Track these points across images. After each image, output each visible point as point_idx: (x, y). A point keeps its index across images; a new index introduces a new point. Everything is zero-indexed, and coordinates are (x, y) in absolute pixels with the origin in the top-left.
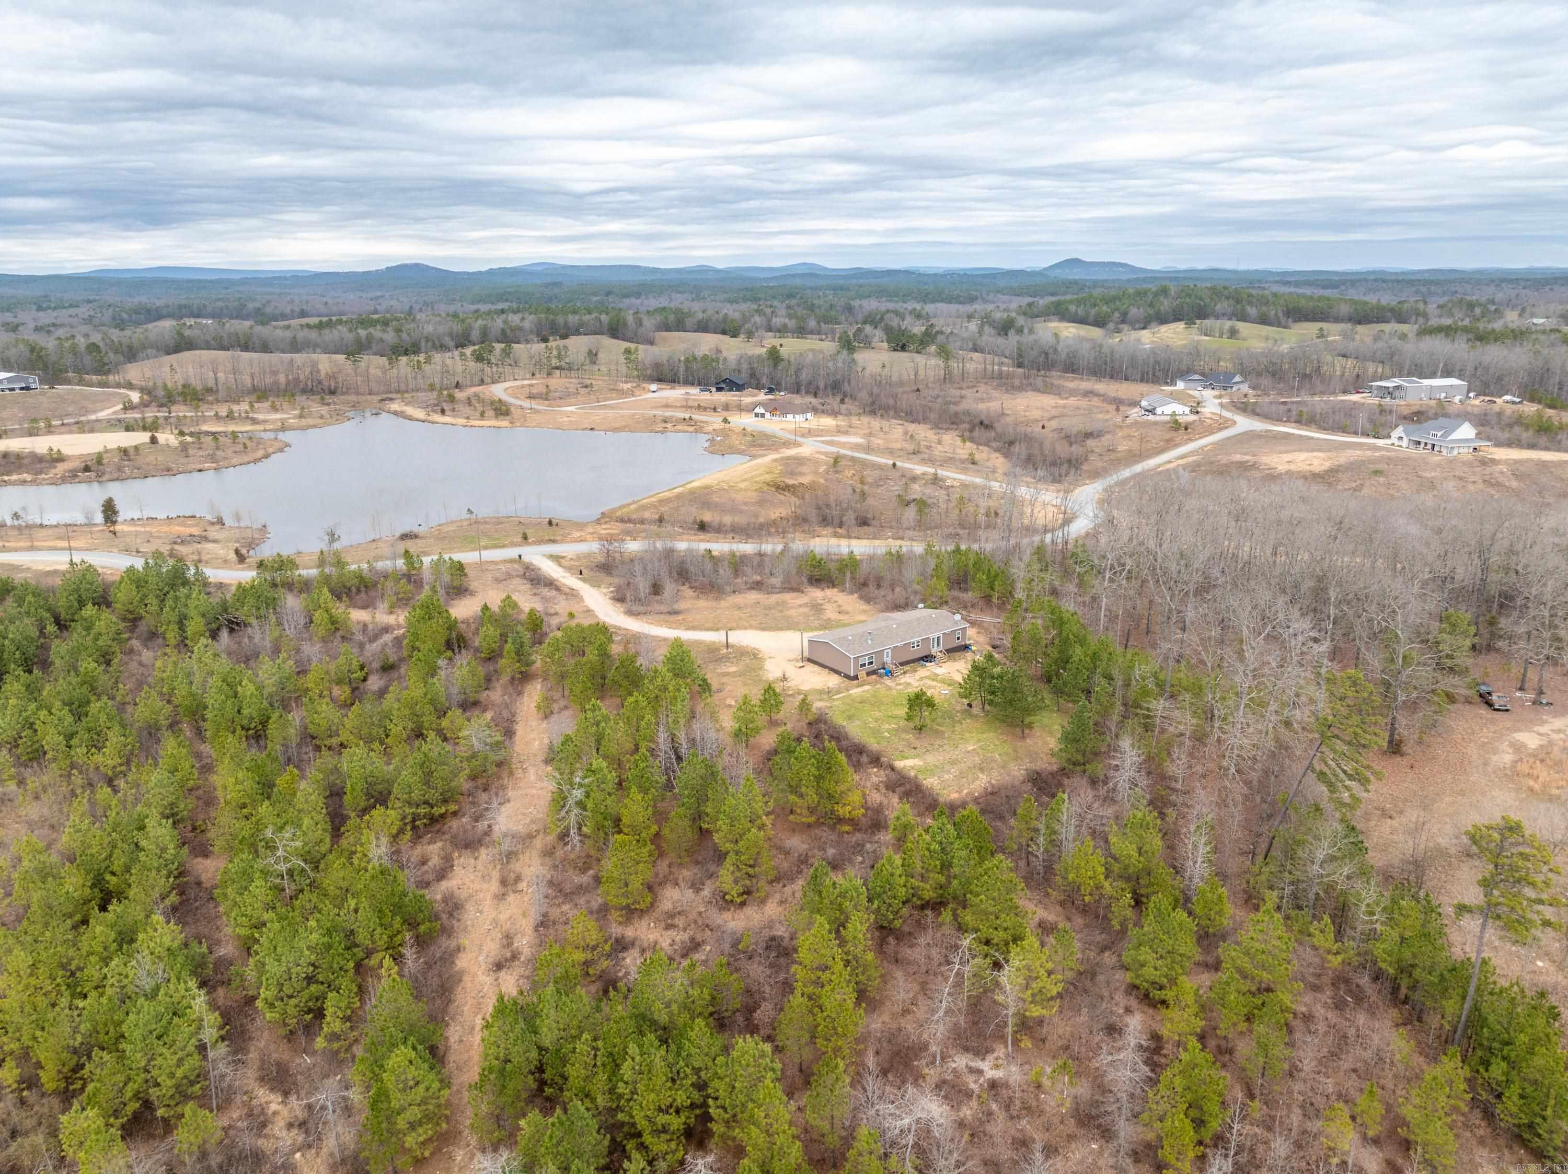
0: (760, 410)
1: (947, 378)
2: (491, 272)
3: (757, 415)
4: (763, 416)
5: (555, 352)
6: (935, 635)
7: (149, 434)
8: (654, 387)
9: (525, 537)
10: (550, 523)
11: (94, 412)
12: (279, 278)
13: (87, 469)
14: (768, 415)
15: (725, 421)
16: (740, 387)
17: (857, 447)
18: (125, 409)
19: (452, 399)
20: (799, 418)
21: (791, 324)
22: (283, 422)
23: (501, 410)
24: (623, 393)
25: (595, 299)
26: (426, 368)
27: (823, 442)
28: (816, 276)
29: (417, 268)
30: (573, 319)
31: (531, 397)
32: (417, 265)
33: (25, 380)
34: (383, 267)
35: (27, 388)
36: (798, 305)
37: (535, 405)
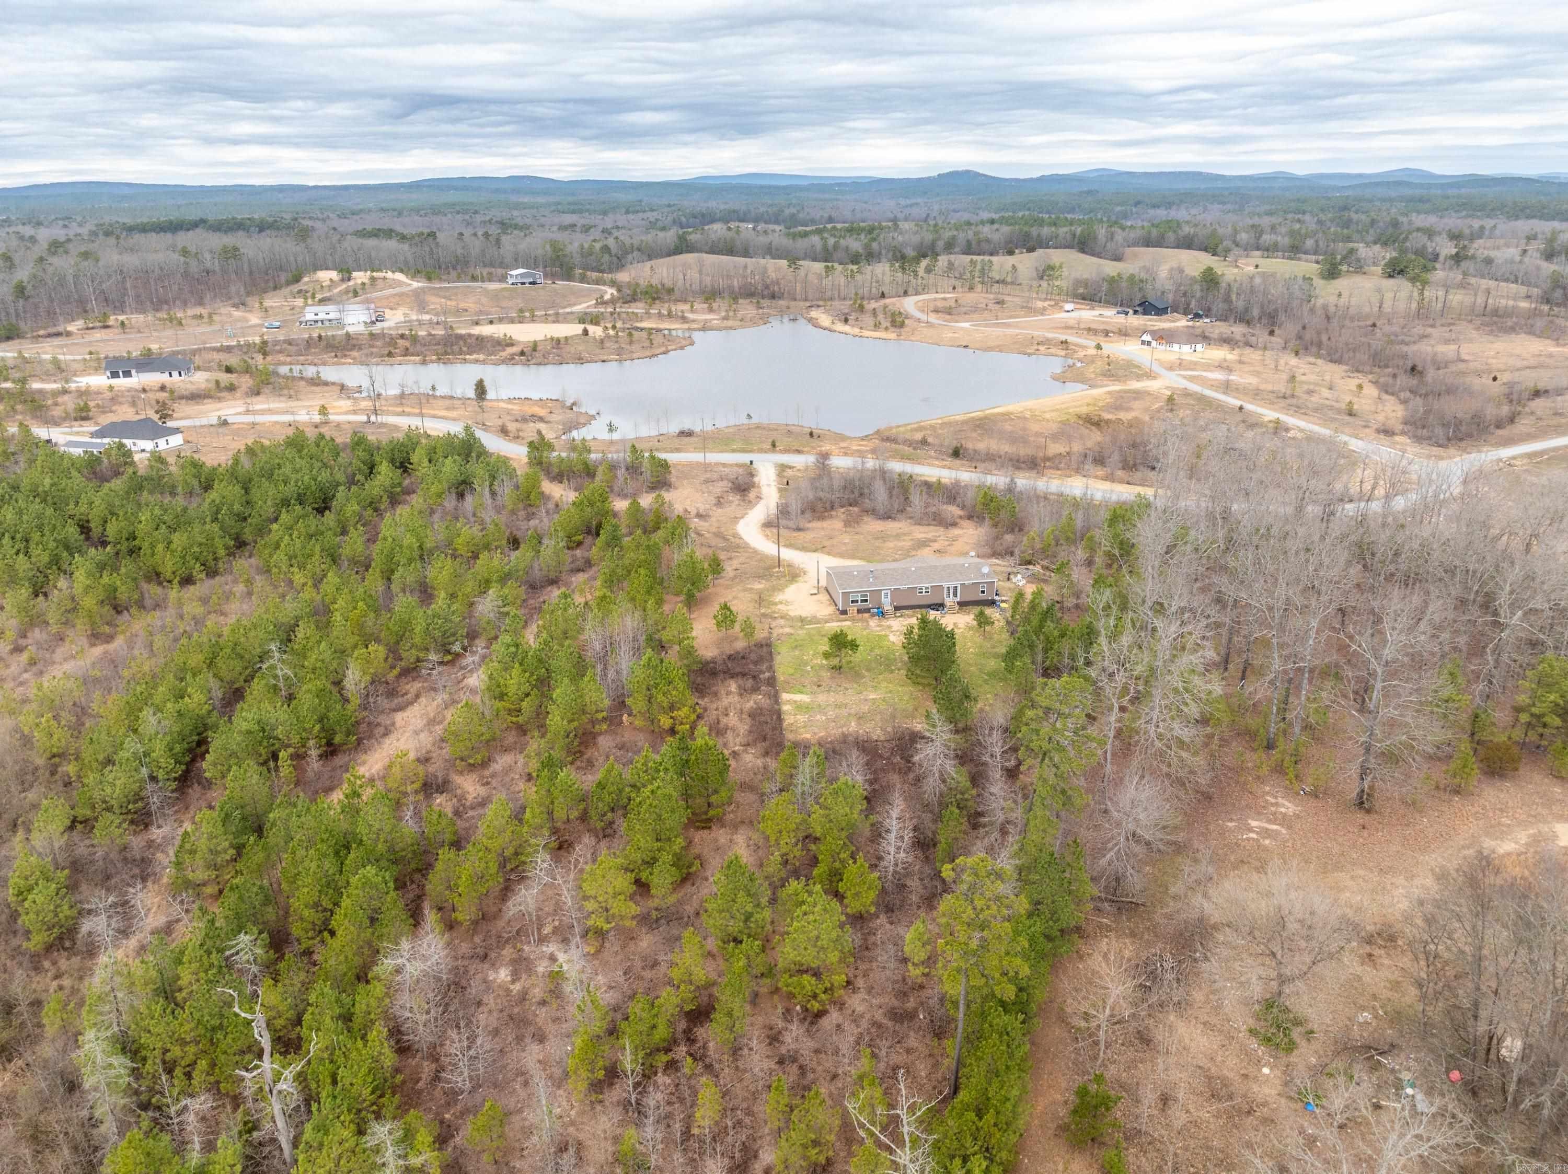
0: (1146, 337)
1: (1422, 313)
2: (1042, 179)
3: (1143, 342)
4: (1149, 343)
5: (979, 267)
6: (952, 585)
7: (582, 326)
8: (1069, 306)
9: (774, 445)
10: (811, 434)
11: (570, 305)
12: (839, 185)
13: (522, 353)
14: (1154, 343)
15: (1099, 347)
16: (1161, 311)
17: (1213, 386)
18: (597, 304)
19: (861, 308)
20: (1186, 348)
21: (1284, 241)
22: (706, 321)
23: (897, 321)
24: (1033, 311)
25: (1119, 208)
26: (858, 277)
27: (1185, 377)
28: (1408, 184)
29: (968, 174)
30: (1046, 231)
31: (936, 311)
32: (968, 172)
33: (533, 275)
34: (934, 174)
35: (534, 283)
36: (1332, 221)
37: (933, 318)
